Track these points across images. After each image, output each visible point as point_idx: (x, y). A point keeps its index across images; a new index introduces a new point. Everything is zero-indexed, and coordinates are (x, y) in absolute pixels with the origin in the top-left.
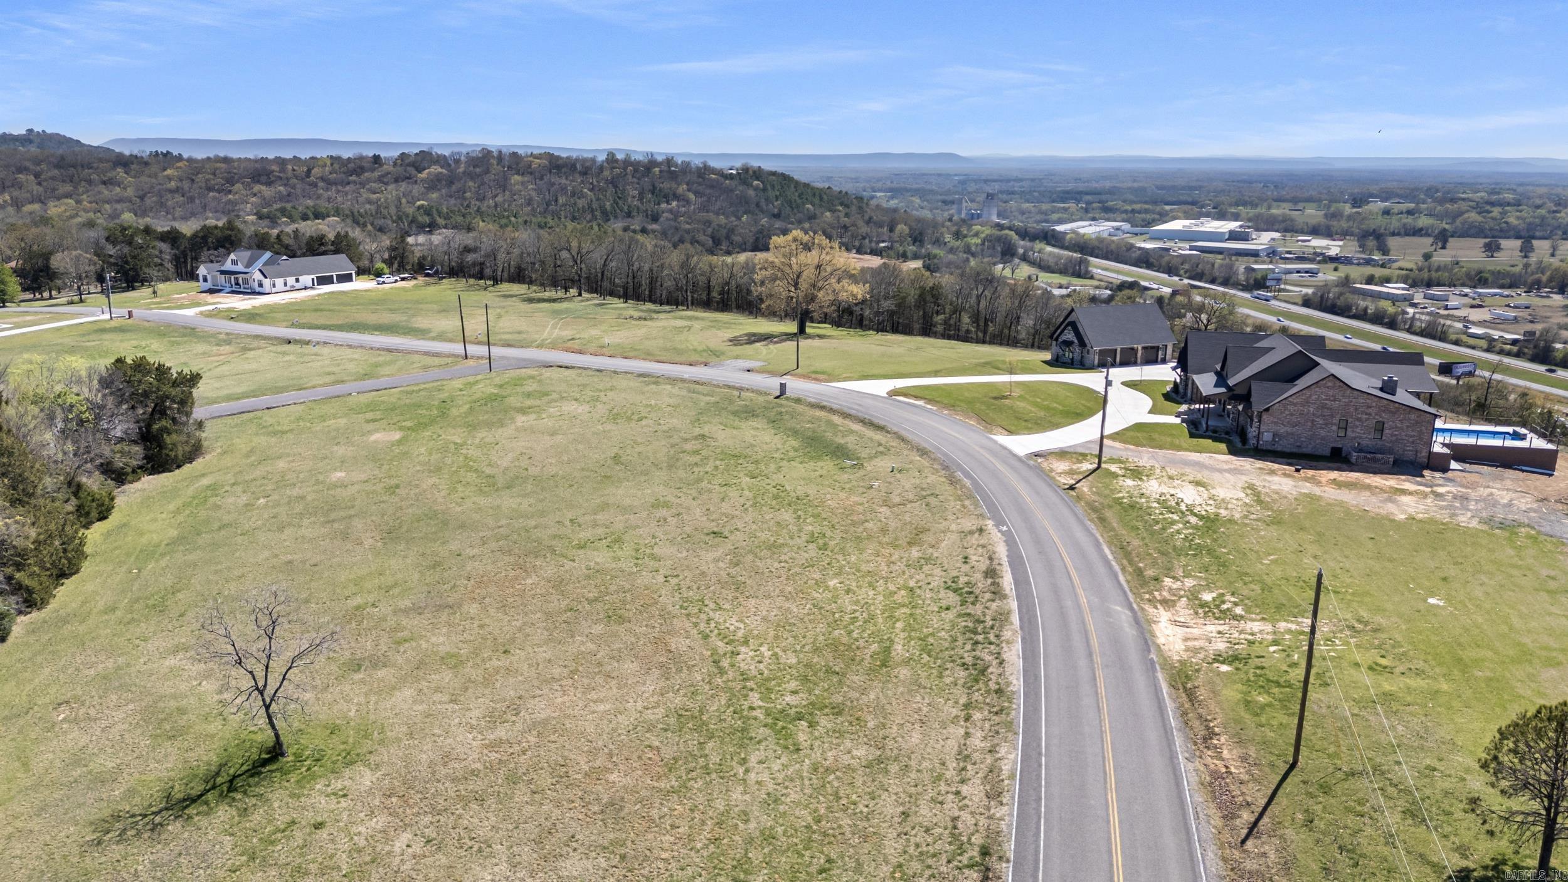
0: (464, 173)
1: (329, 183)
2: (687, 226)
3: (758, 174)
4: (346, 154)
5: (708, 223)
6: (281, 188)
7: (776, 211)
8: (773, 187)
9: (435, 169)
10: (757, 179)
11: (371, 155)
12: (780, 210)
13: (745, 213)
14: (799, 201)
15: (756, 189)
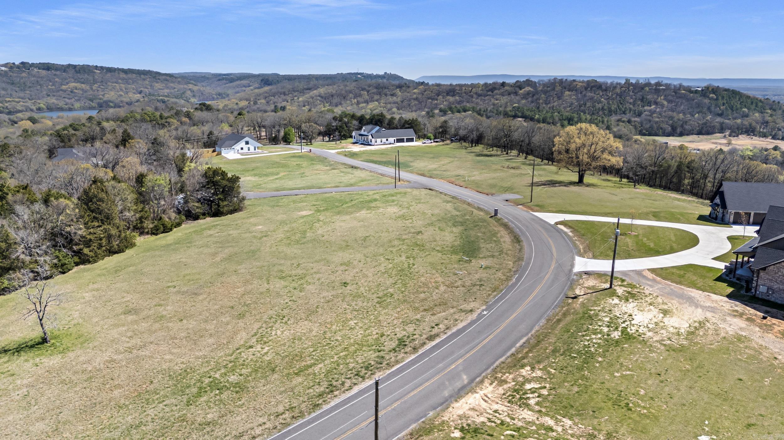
0: (542, 90)
1: (479, 95)
2: (657, 119)
3: (715, 90)
4: (490, 81)
5: (671, 118)
6: (457, 98)
7: (720, 112)
8: (723, 98)
9: (528, 89)
10: (714, 93)
11: (501, 82)
12: (723, 112)
13: (698, 113)
14: (739, 106)
15: (711, 99)
